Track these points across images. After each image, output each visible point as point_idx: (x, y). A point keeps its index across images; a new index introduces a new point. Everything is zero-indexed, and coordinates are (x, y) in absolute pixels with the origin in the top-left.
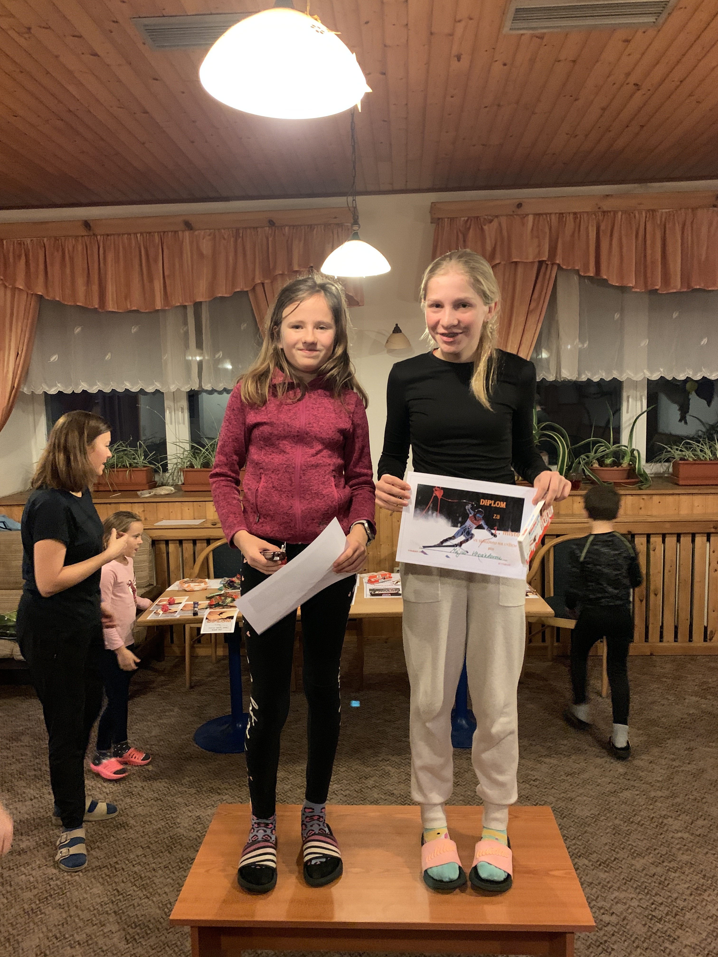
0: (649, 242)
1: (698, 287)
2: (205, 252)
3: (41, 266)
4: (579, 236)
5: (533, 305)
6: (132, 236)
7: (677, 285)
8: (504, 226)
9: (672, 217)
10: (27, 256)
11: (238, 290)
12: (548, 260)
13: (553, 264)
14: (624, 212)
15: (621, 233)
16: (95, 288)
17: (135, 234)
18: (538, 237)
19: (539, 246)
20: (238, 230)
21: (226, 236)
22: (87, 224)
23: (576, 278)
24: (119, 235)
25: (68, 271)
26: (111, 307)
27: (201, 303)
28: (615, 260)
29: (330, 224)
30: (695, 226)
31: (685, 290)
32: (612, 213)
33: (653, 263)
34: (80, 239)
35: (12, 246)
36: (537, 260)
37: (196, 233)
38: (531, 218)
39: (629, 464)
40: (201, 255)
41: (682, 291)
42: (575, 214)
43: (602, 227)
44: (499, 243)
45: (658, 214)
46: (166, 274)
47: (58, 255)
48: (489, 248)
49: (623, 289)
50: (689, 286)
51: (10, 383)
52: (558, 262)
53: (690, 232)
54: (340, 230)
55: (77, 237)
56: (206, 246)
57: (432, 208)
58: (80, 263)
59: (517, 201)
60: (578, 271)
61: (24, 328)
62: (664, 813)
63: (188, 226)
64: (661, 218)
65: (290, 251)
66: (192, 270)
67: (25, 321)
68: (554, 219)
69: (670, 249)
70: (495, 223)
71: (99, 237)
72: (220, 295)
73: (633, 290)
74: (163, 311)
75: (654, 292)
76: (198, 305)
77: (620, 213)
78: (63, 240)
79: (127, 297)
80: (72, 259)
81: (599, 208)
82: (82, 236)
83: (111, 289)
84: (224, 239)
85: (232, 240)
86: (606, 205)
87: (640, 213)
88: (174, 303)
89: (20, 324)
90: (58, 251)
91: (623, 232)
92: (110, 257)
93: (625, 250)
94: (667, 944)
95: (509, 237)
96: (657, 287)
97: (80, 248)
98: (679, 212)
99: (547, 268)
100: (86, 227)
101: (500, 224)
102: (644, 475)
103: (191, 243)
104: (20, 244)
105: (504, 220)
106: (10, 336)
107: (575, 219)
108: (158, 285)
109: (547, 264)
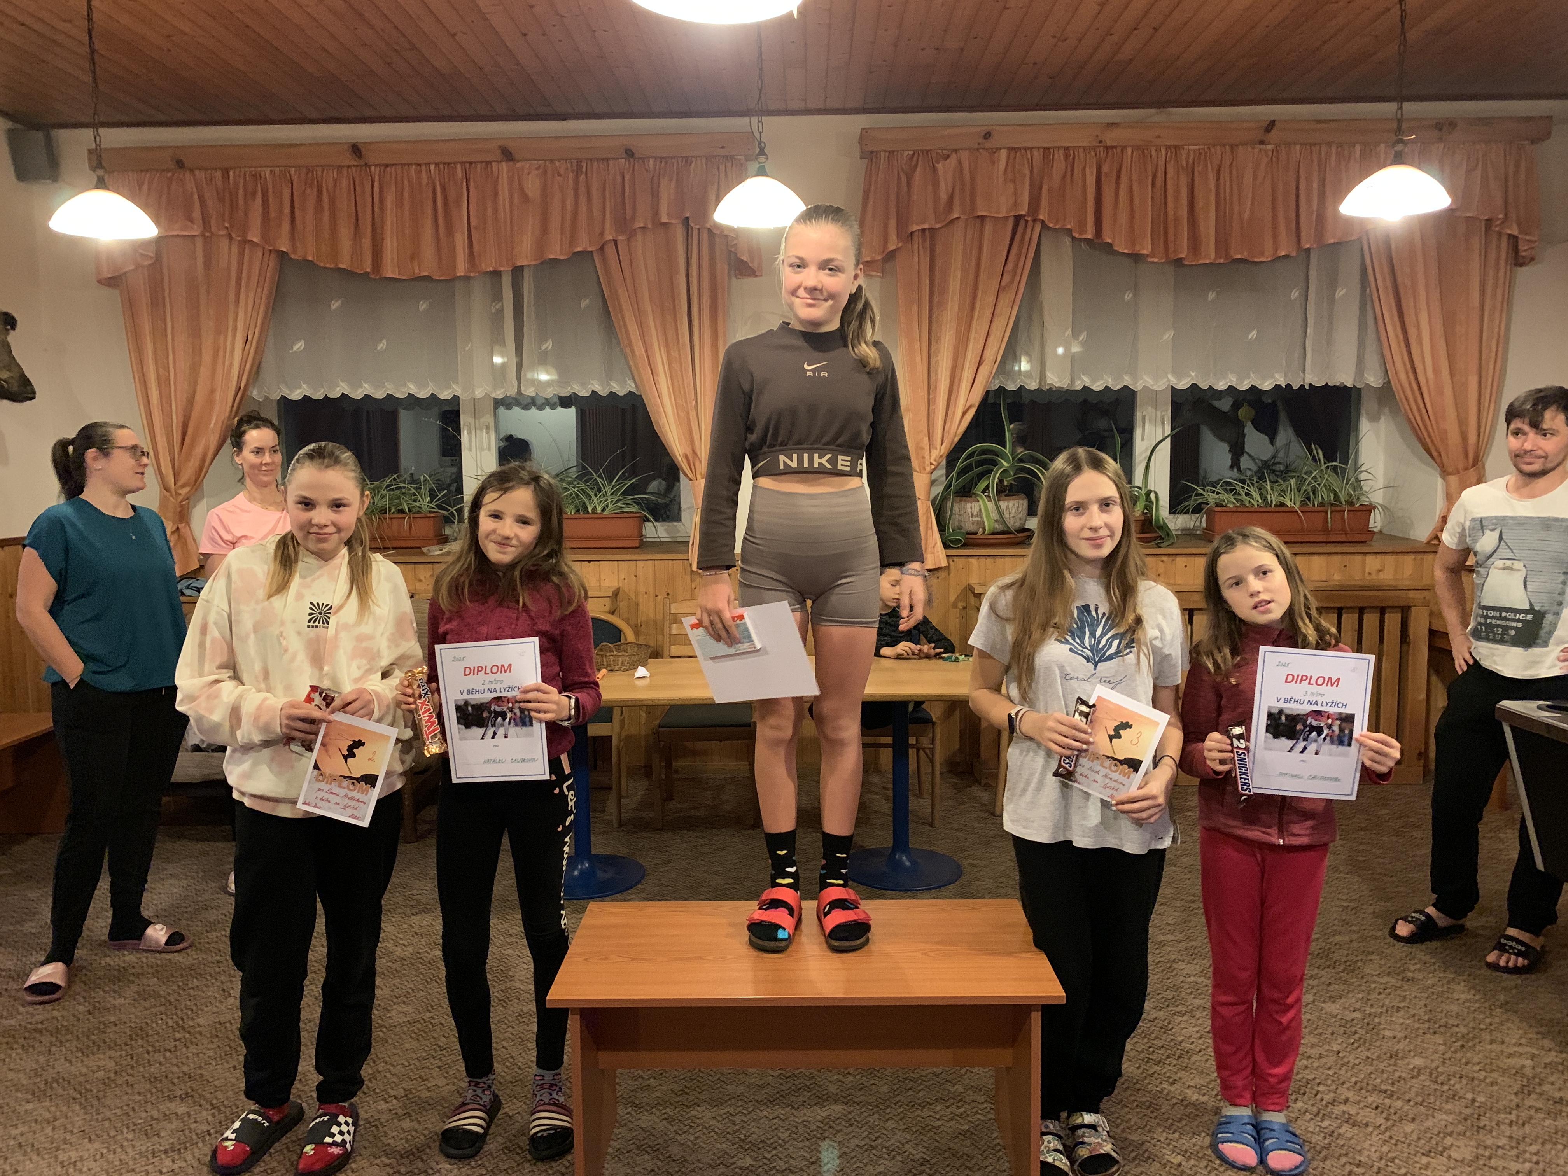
0: (1170, 192)
1: (1239, 256)
2: (530, 194)
3: (287, 210)
4: (1072, 181)
5: (1007, 278)
6: (423, 167)
7: (1209, 254)
8: (966, 165)
9: (1203, 157)
10: (265, 194)
11: (580, 249)
12: (1028, 214)
13: (1034, 221)
14: (1135, 148)
15: (1131, 177)
16: (367, 243)
17: (429, 164)
18: (1013, 181)
19: (1015, 194)
20: (579, 162)
21: (562, 172)
22: (356, 149)
23: (1068, 241)
24: (403, 165)
25: (326, 219)
26: (390, 271)
27: (522, 268)
28: (1123, 217)
29: (715, 157)
30: (1234, 171)
31: (1222, 261)
32: (1119, 150)
33: (1177, 220)
34: (345, 170)
35: (242, 181)
36: (1012, 214)
37: (519, 165)
38: (1003, 153)
39: (1144, 513)
40: (525, 198)
41: (1218, 261)
42: (1067, 149)
43: (1105, 169)
44: (957, 190)
45: (1184, 153)
46: (473, 223)
47: (312, 193)
48: (943, 196)
49: (1136, 258)
50: (1227, 256)
51: (234, 383)
52: (1041, 217)
53: (1228, 179)
54: (729, 165)
55: (340, 167)
56: (533, 186)
57: (861, 136)
58: (344, 205)
59: (984, 129)
60: (1069, 232)
61: (258, 301)
62: (1173, 957)
63: (507, 155)
64: (1188, 158)
65: (655, 195)
66: (512, 218)
67: (259, 290)
68: (1037, 156)
69: (1200, 204)
70: (953, 160)
71: (373, 168)
72: (552, 257)
73: (1149, 260)
74: (467, 278)
75: (1178, 263)
76: (517, 272)
77: (1129, 150)
78: (319, 173)
79: (414, 256)
80: (332, 201)
81: (1100, 142)
82: (349, 167)
83: (390, 246)
84: (560, 175)
85: (571, 176)
86: (1111, 138)
87: (1158, 151)
88: (483, 266)
89: (251, 295)
90: (311, 186)
91: (1134, 177)
92: (390, 198)
93: (1137, 201)
94: (1165, 1085)
95: (973, 180)
96: (1183, 256)
97: (344, 183)
98: (1213, 150)
99: (1026, 226)
100: (355, 152)
101: (960, 162)
102: (1163, 527)
103: (511, 180)
104: (254, 176)
105: (965, 155)
106: (237, 313)
107: (1067, 156)
108: (460, 240)
109: (1027, 221)
